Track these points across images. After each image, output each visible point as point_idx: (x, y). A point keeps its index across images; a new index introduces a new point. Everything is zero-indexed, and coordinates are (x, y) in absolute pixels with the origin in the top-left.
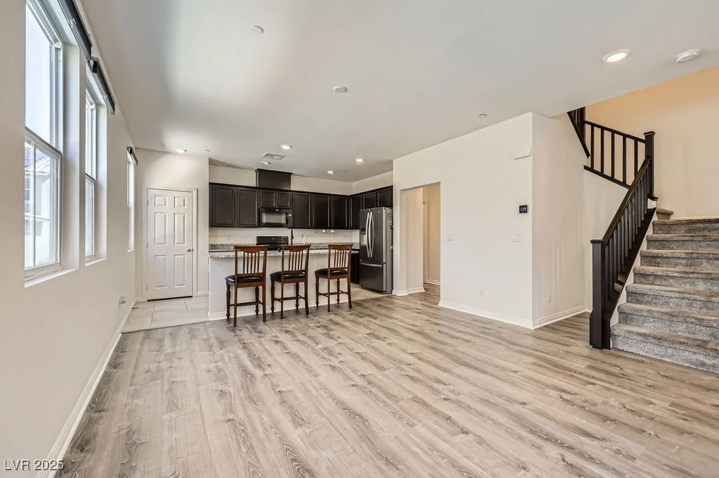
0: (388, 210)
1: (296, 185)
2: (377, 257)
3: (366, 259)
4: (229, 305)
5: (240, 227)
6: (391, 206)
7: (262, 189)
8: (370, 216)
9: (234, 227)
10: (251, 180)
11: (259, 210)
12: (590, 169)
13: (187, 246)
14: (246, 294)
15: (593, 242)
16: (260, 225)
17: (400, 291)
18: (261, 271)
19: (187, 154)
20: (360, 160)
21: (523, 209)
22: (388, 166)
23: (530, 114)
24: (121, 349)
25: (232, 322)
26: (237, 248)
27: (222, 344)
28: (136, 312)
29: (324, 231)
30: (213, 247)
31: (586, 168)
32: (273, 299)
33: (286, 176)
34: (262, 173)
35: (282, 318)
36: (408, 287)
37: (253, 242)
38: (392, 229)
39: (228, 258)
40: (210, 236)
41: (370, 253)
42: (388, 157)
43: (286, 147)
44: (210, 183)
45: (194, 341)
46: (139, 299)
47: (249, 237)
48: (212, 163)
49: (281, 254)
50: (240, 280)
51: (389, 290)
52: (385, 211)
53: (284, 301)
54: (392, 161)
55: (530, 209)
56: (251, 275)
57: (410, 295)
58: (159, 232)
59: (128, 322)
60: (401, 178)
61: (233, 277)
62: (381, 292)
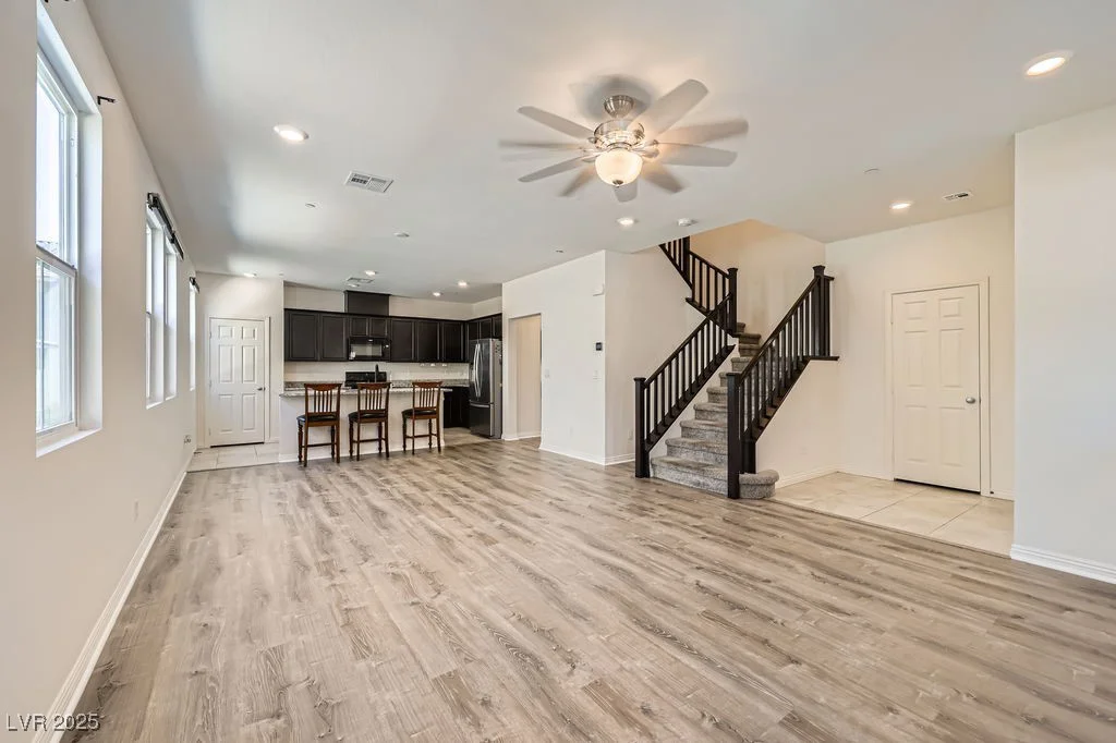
0: (497, 341)
1: (396, 309)
2: (485, 398)
3: (475, 398)
4: (300, 447)
5: (321, 361)
6: (500, 338)
7: (351, 314)
8: (478, 347)
9: (316, 361)
10: (338, 305)
11: (347, 340)
12: (691, 301)
13: (257, 384)
14: (318, 435)
15: (635, 380)
16: (347, 359)
17: (509, 435)
18: (334, 409)
19: (257, 278)
20: (463, 284)
21: (599, 347)
22: (497, 290)
23: (604, 251)
24: (186, 489)
25: (303, 463)
26: (307, 386)
27: (287, 478)
28: (199, 456)
29: (433, 365)
30: (289, 385)
31: (687, 300)
32: (352, 441)
33: (384, 299)
34: (351, 295)
35: (358, 460)
36: (518, 431)
37: (341, 379)
38: (501, 363)
39: (298, 397)
40: (285, 372)
41: (478, 393)
42: (496, 281)
43: (370, 273)
44: (285, 309)
45: (261, 477)
46: (201, 445)
47: (335, 373)
48: (287, 285)
49: (356, 392)
50: (311, 420)
51: (497, 435)
52: (492, 342)
53: (361, 445)
54: (500, 286)
55: (604, 346)
56: (323, 414)
57: (521, 440)
58: (224, 368)
59: (191, 463)
60: (511, 305)
61: (303, 417)
62: (488, 437)
